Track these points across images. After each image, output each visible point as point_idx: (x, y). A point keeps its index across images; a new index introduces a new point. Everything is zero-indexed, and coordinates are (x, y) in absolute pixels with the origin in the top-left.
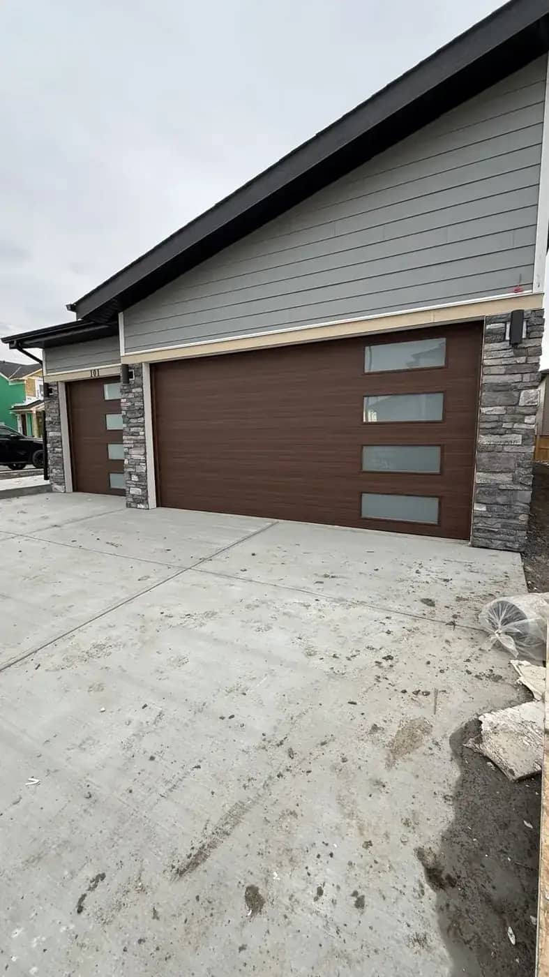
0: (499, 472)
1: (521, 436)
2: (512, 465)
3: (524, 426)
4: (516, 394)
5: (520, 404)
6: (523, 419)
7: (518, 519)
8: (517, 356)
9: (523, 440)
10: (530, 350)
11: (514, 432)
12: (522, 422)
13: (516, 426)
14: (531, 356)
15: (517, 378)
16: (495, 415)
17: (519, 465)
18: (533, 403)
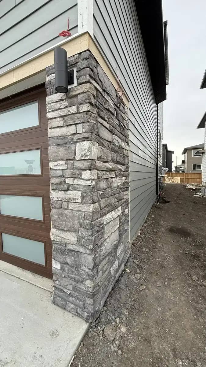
0: (67, 231)
1: (80, 192)
2: (76, 224)
3: (81, 182)
4: (73, 147)
5: (76, 159)
6: (81, 174)
7: (84, 284)
8: (71, 105)
9: (83, 197)
10: (80, 97)
11: (74, 189)
12: (79, 177)
13: (76, 182)
14: (81, 104)
15: (72, 130)
16: (59, 169)
17: (81, 226)
18: (86, 156)
